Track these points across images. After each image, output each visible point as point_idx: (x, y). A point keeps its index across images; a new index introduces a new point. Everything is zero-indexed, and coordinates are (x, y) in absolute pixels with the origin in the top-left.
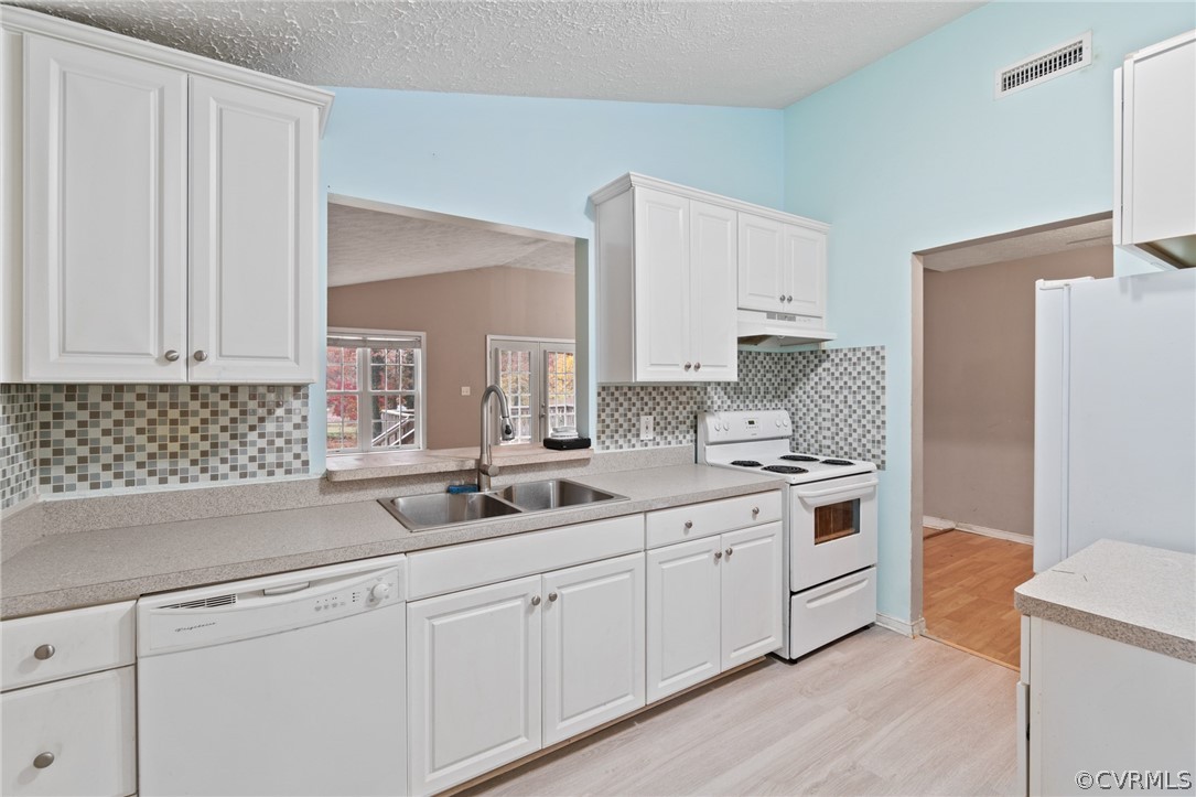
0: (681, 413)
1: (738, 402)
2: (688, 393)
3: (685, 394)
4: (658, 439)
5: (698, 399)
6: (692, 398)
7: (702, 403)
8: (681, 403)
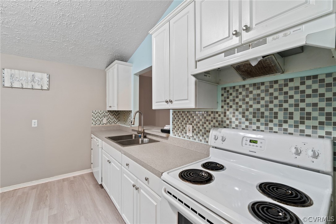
0: (207, 126)
1: (258, 124)
2: (212, 115)
3: (210, 115)
4: (195, 137)
5: (219, 119)
6: (214, 118)
7: (222, 121)
8: (207, 120)
